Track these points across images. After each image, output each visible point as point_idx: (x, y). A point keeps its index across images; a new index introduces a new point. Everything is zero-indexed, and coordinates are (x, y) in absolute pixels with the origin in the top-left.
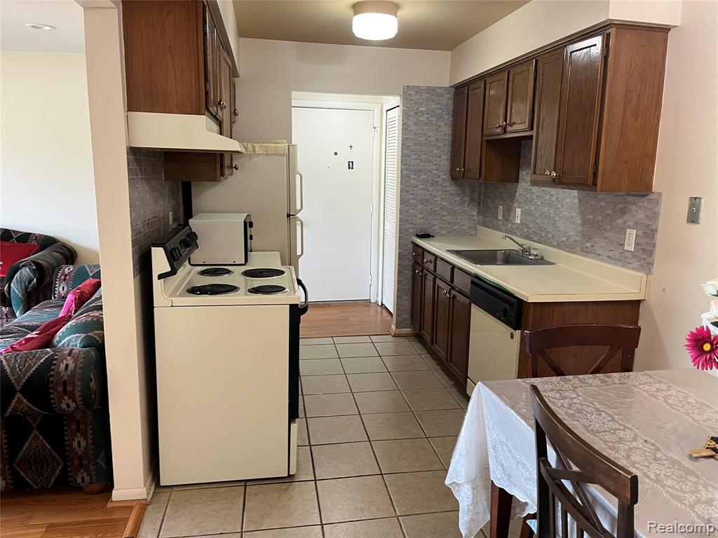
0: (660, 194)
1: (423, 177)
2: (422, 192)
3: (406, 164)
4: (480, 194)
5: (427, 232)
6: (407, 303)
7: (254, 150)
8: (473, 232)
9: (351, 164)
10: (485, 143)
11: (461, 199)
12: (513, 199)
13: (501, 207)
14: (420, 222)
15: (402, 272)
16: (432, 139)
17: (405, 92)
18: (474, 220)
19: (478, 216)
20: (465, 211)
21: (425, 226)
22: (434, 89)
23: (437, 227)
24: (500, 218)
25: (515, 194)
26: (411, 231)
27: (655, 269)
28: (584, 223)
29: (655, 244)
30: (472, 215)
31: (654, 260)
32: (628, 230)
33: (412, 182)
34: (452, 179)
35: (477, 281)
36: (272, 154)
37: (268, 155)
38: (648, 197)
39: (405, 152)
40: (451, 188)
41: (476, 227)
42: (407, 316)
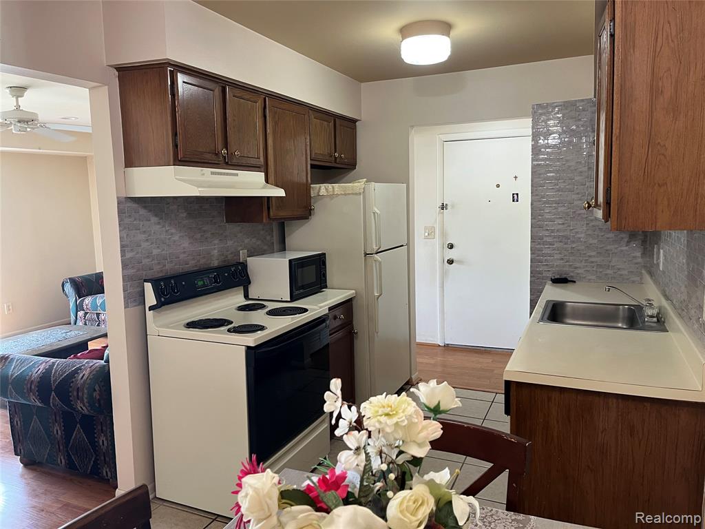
1: (560, 209)
2: (561, 227)
3: (538, 195)
5: (564, 276)
7: (333, 191)
8: (637, 279)
9: (515, 196)
11: (616, 236)
13: (655, 247)
16: (572, 163)
18: (636, 263)
19: (642, 257)
20: (622, 251)
21: (564, 269)
22: (573, 103)
23: (580, 271)
26: (546, 273)
33: (546, 215)
36: (349, 194)
37: (345, 194)
39: (536, 180)
40: (600, 221)
41: (641, 273)
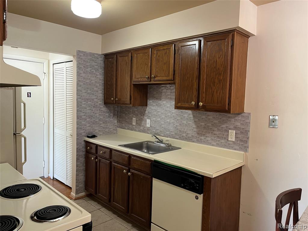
0: (249, 114)
1: (89, 103)
2: (89, 111)
3: (79, 95)
4: (118, 112)
5: (93, 134)
6: (82, 178)
8: (115, 132)
9: (29, 94)
10: (132, 86)
11: (109, 115)
12: (144, 115)
13: (134, 119)
14: (89, 129)
15: (78, 159)
16: (93, 82)
17: (78, 54)
18: (115, 125)
19: (117, 123)
20: (111, 121)
21: (92, 131)
22: (94, 54)
23: (97, 131)
24: (134, 124)
25: (144, 112)
26: (83, 134)
27: (250, 149)
28: (198, 127)
29: (249, 137)
30: (115, 123)
31: (248, 145)
32: (230, 131)
33: (83, 105)
34: (105, 104)
35: (156, 164)
38: (242, 115)
39: (79, 88)
40: (104, 109)
41: (117, 129)
42: (82, 185)
